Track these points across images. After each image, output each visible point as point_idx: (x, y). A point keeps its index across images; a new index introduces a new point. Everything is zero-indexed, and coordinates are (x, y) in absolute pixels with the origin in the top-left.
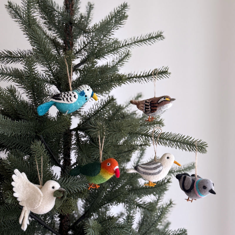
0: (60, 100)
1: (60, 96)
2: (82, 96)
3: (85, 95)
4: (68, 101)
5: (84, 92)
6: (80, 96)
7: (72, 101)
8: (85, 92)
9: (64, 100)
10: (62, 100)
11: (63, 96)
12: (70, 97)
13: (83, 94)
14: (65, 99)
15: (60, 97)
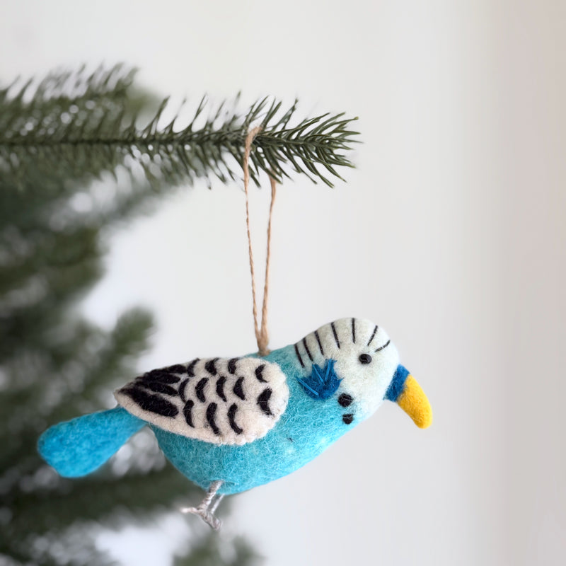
0: (165, 414)
1: (176, 386)
2: (314, 397)
3: (339, 392)
4: (216, 431)
5: (332, 374)
6: (306, 399)
7: (239, 431)
8: (339, 369)
9: (189, 421)
10: (181, 418)
11: (190, 393)
12: (232, 399)
13: (327, 382)
14: (199, 410)
15: (172, 392)
